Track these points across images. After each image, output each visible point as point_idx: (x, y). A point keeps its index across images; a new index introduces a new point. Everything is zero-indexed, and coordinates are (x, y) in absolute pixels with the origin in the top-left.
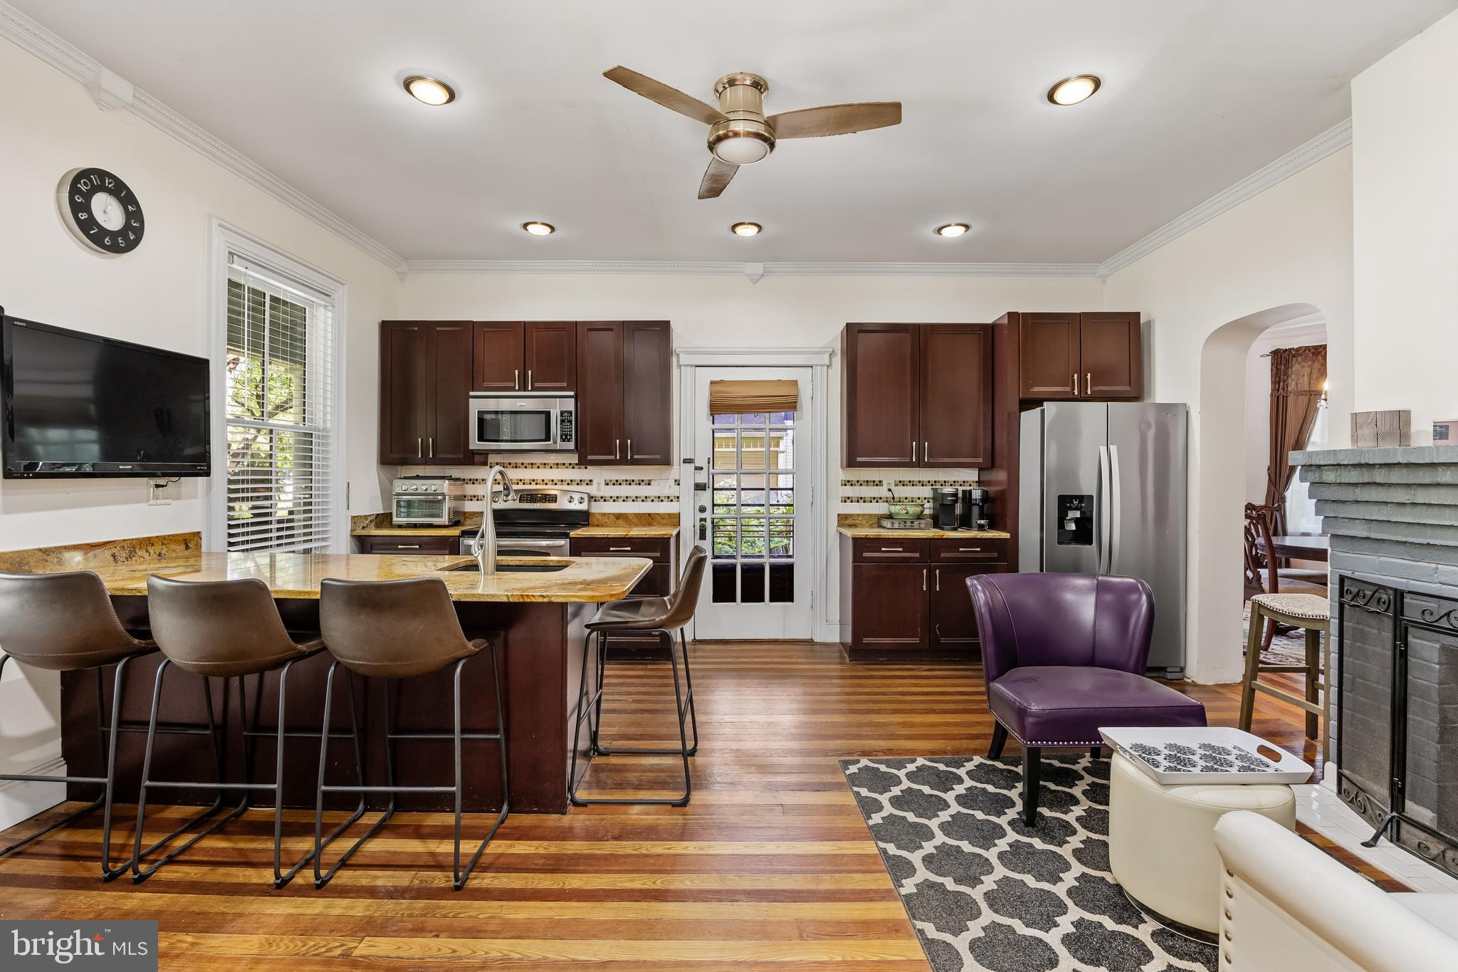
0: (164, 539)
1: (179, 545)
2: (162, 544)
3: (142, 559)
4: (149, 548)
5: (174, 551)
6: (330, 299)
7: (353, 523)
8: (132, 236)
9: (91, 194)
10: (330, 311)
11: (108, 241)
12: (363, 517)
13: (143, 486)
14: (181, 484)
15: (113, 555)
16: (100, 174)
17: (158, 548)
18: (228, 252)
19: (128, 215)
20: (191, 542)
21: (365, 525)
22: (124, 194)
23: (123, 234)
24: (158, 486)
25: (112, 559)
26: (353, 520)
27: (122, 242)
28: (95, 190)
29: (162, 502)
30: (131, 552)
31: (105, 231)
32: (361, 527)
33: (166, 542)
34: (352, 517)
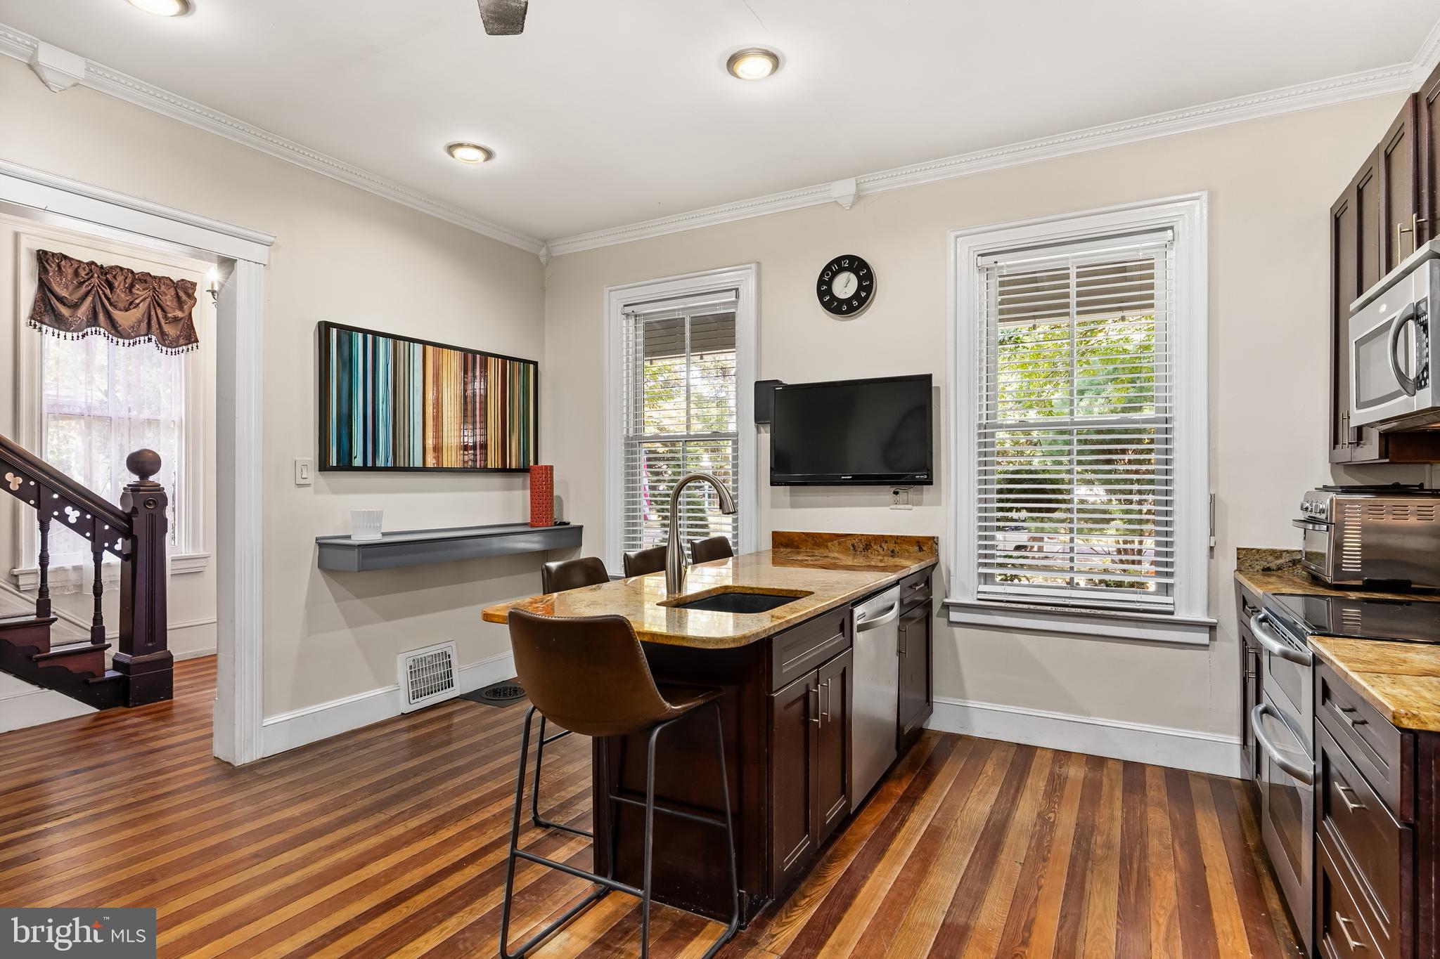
0: (897, 539)
1: (912, 546)
2: (895, 543)
3: (876, 552)
4: (883, 544)
5: (907, 551)
6: (1170, 232)
7: (1238, 559)
8: (863, 294)
9: (832, 279)
10: (1172, 249)
11: (845, 308)
12: (1265, 551)
13: (885, 493)
14: (922, 491)
15: (853, 545)
16: (838, 261)
17: (892, 546)
18: (979, 255)
19: (860, 279)
20: (926, 545)
21: (1273, 566)
22: (857, 265)
23: (856, 295)
24: (896, 493)
25: (852, 548)
26: (1238, 553)
27: (855, 303)
28: (835, 274)
29: (902, 506)
30: (867, 545)
31: (841, 302)
32: (1258, 567)
33: (898, 541)
34: (1238, 549)
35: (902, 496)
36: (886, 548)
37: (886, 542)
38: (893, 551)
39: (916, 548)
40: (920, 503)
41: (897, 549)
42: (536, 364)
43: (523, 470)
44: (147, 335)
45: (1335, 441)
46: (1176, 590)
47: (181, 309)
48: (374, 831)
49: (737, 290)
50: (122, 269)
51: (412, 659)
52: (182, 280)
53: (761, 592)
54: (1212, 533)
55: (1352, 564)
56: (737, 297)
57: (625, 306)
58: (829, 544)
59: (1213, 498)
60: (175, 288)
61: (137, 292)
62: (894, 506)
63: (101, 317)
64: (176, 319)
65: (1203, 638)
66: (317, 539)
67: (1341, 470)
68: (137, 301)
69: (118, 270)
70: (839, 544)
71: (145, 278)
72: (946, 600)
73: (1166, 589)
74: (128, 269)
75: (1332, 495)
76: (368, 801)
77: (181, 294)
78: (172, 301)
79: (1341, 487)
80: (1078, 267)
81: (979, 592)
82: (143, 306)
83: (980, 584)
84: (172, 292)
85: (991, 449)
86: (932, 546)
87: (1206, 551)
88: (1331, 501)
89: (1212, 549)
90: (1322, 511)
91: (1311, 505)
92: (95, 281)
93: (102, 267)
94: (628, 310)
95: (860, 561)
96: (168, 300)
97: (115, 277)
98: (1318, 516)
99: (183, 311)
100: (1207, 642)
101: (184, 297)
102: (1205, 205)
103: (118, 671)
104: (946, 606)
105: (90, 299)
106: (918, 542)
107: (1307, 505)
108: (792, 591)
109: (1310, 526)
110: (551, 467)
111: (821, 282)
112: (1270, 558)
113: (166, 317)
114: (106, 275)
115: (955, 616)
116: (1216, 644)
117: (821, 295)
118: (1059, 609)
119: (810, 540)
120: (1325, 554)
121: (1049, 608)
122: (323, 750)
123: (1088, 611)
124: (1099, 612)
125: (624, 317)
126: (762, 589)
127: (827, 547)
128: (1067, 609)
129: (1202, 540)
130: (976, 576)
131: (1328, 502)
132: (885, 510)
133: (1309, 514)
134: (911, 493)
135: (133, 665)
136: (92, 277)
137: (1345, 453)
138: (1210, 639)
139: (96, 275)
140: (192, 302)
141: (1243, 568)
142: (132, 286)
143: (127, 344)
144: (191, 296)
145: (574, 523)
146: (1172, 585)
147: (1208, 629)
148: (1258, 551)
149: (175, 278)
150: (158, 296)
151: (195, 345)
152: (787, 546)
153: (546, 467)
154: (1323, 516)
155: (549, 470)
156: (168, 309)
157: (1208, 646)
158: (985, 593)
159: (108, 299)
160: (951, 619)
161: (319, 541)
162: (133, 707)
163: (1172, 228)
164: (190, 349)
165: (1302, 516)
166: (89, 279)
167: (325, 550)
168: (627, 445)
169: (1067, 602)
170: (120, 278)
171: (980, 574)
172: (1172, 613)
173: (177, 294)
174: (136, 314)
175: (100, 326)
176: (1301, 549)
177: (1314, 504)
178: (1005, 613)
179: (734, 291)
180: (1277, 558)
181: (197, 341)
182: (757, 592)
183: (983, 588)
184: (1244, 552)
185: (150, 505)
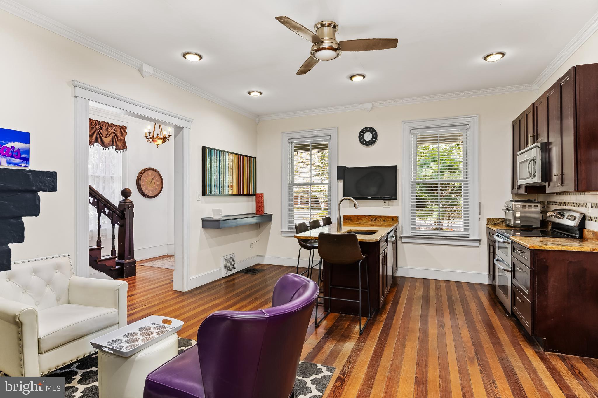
3: (378, 221)
6: (468, 126)
7: (487, 221)
8: (374, 140)
9: (363, 134)
10: (468, 131)
11: (368, 144)
12: (494, 219)
13: (381, 202)
14: (393, 202)
15: (371, 219)
16: (366, 128)
17: (384, 219)
18: (411, 129)
19: (373, 135)
20: (395, 219)
21: (497, 223)
22: (371, 130)
23: (372, 140)
24: (385, 202)
25: (370, 220)
26: (487, 219)
27: (371, 142)
28: (364, 133)
29: (387, 207)
30: (375, 219)
31: (367, 142)
32: (492, 223)
33: (386, 217)
34: (487, 218)
35: (387, 203)
36: (382, 220)
37: (382, 218)
38: (384, 221)
39: (392, 220)
40: (392, 206)
41: (385, 220)
42: (256, 158)
43: (253, 195)
44: (112, 146)
45: (513, 187)
46: (470, 231)
47: (122, 136)
48: (248, 305)
49: (330, 136)
50: (105, 122)
51: (225, 259)
52: (123, 126)
53: (361, 231)
54: (480, 214)
55: (518, 221)
56: (330, 138)
57: (289, 139)
58: (363, 219)
59: (480, 203)
60: (120, 129)
61: (109, 130)
62: (384, 207)
63: (99, 139)
64: (121, 140)
65: (477, 244)
66: (202, 218)
67: (514, 196)
68: (109, 134)
69: (104, 123)
70: (366, 219)
71: (112, 126)
72: (401, 236)
73: (466, 230)
74: (107, 122)
75: (513, 203)
76: (238, 298)
77: (122, 131)
78: (119, 133)
79: (515, 200)
80: (440, 135)
81: (411, 233)
82: (111, 136)
83: (411, 230)
84: (119, 130)
85: (415, 189)
86: (397, 219)
87: (478, 219)
88: (513, 204)
89: (480, 218)
90: (510, 207)
91: (507, 205)
92: (97, 126)
93: (99, 122)
94: (290, 141)
95: (373, 223)
96: (118, 133)
97: (103, 125)
98: (509, 208)
99: (123, 137)
100: (479, 245)
101: (123, 132)
102: (478, 118)
103: (119, 266)
104: (401, 237)
105: (96, 133)
106: (392, 218)
107: (506, 205)
108: (371, 231)
109: (507, 211)
110: (263, 194)
111: (360, 135)
112: (496, 221)
113: (118, 140)
114: (100, 124)
115: (404, 240)
116: (481, 246)
117: (360, 139)
118: (436, 237)
119: (356, 218)
120: (511, 219)
121: (433, 237)
122: (208, 287)
123: (445, 237)
124: (448, 238)
125: (288, 143)
126: (361, 230)
127: (362, 220)
128: (438, 237)
129: (477, 216)
130: (410, 227)
131: (512, 204)
132: (381, 208)
133: (507, 208)
134: (390, 202)
135: (125, 263)
136: (96, 125)
137: (516, 191)
138: (479, 244)
139: (97, 125)
140: (126, 134)
141: (488, 224)
142: (107, 128)
143: (106, 150)
144: (125, 131)
145: (269, 213)
146: (468, 229)
147: (479, 241)
148: (493, 218)
149: (121, 125)
150: (116, 132)
151: (126, 149)
152: (348, 219)
153: (260, 194)
154: (511, 208)
155: (262, 195)
156: (119, 136)
157: (479, 246)
158: (413, 233)
159: (101, 133)
160: (403, 242)
161: (203, 219)
162: (125, 278)
163: (468, 125)
164: (124, 151)
165: (505, 208)
166: (95, 126)
167: (205, 222)
168: (289, 186)
169: (438, 235)
170: (104, 125)
171: (411, 227)
172: (469, 237)
173: (121, 131)
174: (109, 138)
175: (99, 143)
176: (504, 218)
177: (508, 205)
178: (419, 239)
179: (329, 136)
180: (498, 221)
181: (127, 148)
182: (359, 231)
183: (412, 231)
184: (489, 219)
185: (129, 207)
